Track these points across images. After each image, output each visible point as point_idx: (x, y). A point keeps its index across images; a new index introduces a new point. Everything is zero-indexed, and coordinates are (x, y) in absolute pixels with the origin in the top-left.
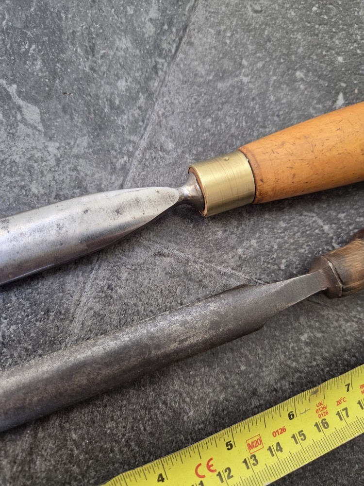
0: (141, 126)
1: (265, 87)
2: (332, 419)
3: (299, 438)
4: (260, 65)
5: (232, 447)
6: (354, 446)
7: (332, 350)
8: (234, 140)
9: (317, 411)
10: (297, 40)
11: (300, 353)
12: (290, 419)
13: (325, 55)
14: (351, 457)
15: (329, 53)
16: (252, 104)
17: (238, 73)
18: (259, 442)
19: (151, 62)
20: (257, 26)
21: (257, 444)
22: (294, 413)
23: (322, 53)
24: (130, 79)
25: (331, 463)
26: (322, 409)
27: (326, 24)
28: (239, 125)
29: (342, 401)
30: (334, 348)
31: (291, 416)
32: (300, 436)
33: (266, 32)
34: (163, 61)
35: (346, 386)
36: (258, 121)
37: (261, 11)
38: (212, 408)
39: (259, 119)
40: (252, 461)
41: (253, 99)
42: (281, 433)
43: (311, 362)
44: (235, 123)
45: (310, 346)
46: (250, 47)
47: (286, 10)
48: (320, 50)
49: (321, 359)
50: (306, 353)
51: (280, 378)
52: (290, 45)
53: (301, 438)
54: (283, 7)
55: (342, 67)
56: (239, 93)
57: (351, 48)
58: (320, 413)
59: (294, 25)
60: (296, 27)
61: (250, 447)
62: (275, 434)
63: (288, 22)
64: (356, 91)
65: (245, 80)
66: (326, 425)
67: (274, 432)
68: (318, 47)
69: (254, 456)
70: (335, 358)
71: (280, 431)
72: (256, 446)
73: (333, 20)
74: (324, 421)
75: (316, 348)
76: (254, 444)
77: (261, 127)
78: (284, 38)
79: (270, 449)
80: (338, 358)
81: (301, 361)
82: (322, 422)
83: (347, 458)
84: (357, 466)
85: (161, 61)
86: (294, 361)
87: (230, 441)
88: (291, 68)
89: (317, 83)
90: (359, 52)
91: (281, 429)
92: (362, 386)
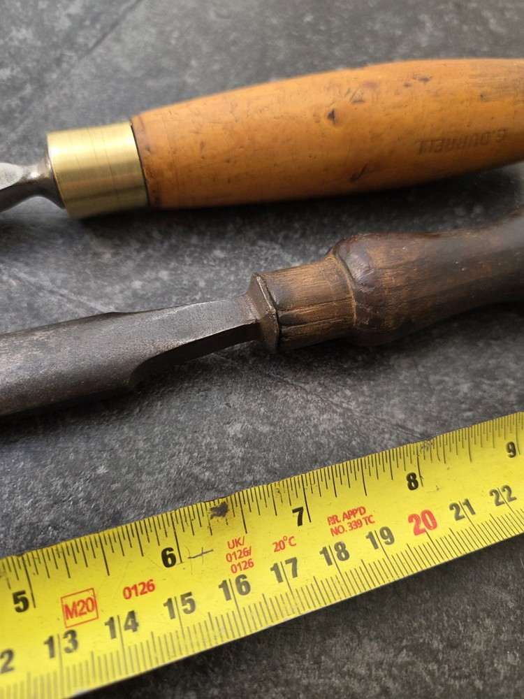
0: (15, 118)
2: (261, 578)
3: (179, 607)
5: (26, 606)
6: (323, 658)
7: (287, 458)
9: (229, 558)
10: (277, 47)
11: (221, 456)
12: (167, 565)
14: (312, 681)
17: (180, 74)
18: (91, 604)
19: (54, 54)
20: (220, 31)
21: (85, 610)
22: (175, 552)
24: (18, 69)
25: (264, 689)
26: (241, 554)
27: (323, 35)
29: (287, 543)
30: (293, 454)
31: (168, 559)
32: (184, 605)
34: (73, 54)
35: (294, 511)
37: (228, 17)
40: (66, 643)
42: (143, 593)
43: (241, 476)
45: (244, 447)
46: (205, 50)
47: (265, 18)
49: (262, 471)
50: (233, 457)
51: (174, 497)
52: (266, 51)
53: (185, 607)
58: (235, 562)
60: (276, 35)
61: (69, 612)
62: (129, 592)
65: (191, 81)
66: (244, 586)
67: (128, 588)
68: (308, 56)
69: (73, 633)
71: (140, 588)
72: (82, 614)
73: (334, 31)
74: (241, 580)
75: (256, 451)
76: (79, 608)
78: (257, 44)
79: (111, 623)
81: (221, 470)
82: (237, 581)
83: (305, 682)
85: (68, 53)
86: (207, 469)
87: (23, 592)
91: (143, 583)
92: (333, 519)
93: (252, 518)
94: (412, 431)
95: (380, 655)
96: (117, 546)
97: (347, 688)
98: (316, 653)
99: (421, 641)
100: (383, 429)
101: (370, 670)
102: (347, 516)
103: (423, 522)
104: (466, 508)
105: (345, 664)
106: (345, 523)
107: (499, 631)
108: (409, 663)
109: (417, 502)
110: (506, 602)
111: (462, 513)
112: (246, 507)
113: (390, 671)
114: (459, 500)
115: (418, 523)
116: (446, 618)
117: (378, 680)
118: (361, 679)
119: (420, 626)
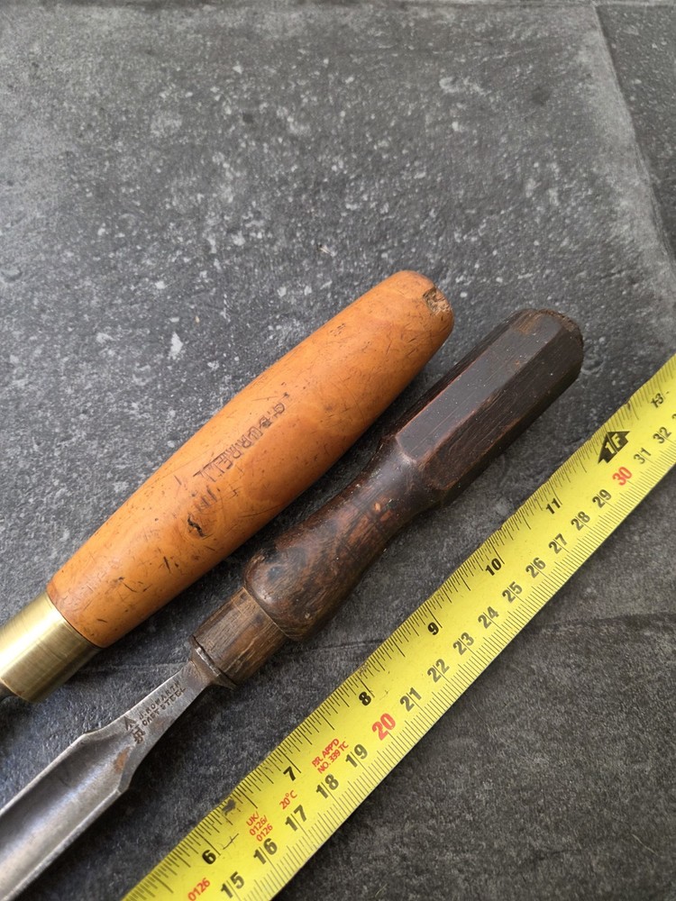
1: (53, 379)
2: (280, 833)
3: (232, 887)
4: (38, 352)
6: (352, 858)
8: (27, 477)
9: (252, 832)
10: (86, 289)
12: (210, 862)
13: (135, 291)
14: (350, 878)
15: (140, 285)
16: (40, 413)
17: (6, 379)
20: (20, 299)
22: (212, 851)
23: (129, 289)
26: (259, 825)
27: (125, 245)
28: (28, 452)
29: (290, 798)
30: (270, 716)
31: (208, 858)
32: (235, 883)
33: (36, 302)
35: (285, 773)
36: (56, 433)
37: (20, 274)
38: (97, 893)
39: (57, 430)
41: (40, 406)
42: (203, 890)
44: (22, 452)
46: (16, 333)
47: (59, 254)
48: (125, 288)
52: (77, 301)
53: (236, 885)
54: (52, 252)
55: (166, 296)
56: (17, 407)
57: (173, 260)
58: (258, 833)
59: (75, 271)
60: (79, 273)
62: (193, 895)
63: (65, 271)
64: (198, 320)
65: (21, 384)
66: (271, 847)
67: (190, 893)
68: (121, 284)
70: (274, 731)
71: (199, 889)
73: (134, 233)
74: (268, 843)
77: (63, 440)
78: (65, 295)
80: (282, 729)
82: (266, 846)
83: (345, 882)
84: (365, 888)
88: (88, 332)
89: (134, 337)
90: (186, 260)
91: (200, 884)
92: (316, 761)
93: (255, 797)
94: (357, 643)
95: (391, 834)
96: (168, 873)
97: (376, 870)
98: (345, 857)
99: (417, 807)
100: (333, 654)
101: (387, 848)
102: (325, 753)
103: (384, 725)
104: (412, 696)
105: (369, 853)
106: (327, 759)
107: (472, 770)
108: (414, 829)
109: (373, 712)
110: (471, 744)
111: (411, 702)
112: (247, 793)
113: (402, 842)
114: (405, 692)
115: (380, 729)
116: (430, 781)
117: (396, 852)
118: (383, 858)
119: (413, 796)
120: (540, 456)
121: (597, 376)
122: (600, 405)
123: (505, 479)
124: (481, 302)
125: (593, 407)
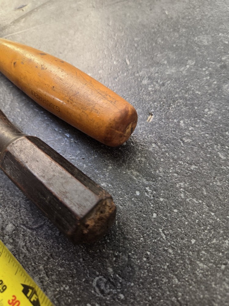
120: (38, 249)
121: (93, 292)
122: (71, 293)
123: (25, 228)
124: (135, 205)
125: (70, 287)
